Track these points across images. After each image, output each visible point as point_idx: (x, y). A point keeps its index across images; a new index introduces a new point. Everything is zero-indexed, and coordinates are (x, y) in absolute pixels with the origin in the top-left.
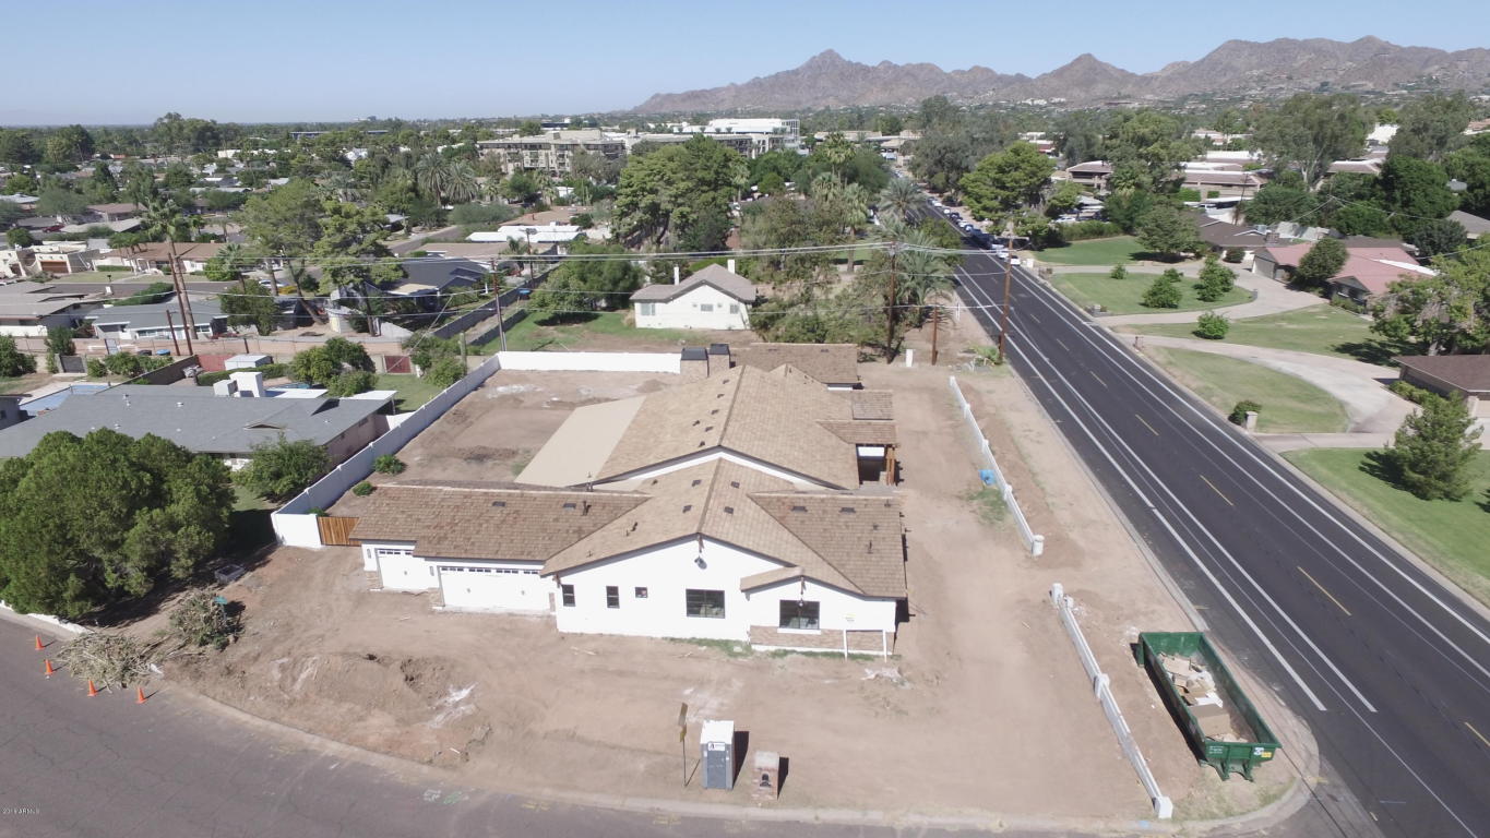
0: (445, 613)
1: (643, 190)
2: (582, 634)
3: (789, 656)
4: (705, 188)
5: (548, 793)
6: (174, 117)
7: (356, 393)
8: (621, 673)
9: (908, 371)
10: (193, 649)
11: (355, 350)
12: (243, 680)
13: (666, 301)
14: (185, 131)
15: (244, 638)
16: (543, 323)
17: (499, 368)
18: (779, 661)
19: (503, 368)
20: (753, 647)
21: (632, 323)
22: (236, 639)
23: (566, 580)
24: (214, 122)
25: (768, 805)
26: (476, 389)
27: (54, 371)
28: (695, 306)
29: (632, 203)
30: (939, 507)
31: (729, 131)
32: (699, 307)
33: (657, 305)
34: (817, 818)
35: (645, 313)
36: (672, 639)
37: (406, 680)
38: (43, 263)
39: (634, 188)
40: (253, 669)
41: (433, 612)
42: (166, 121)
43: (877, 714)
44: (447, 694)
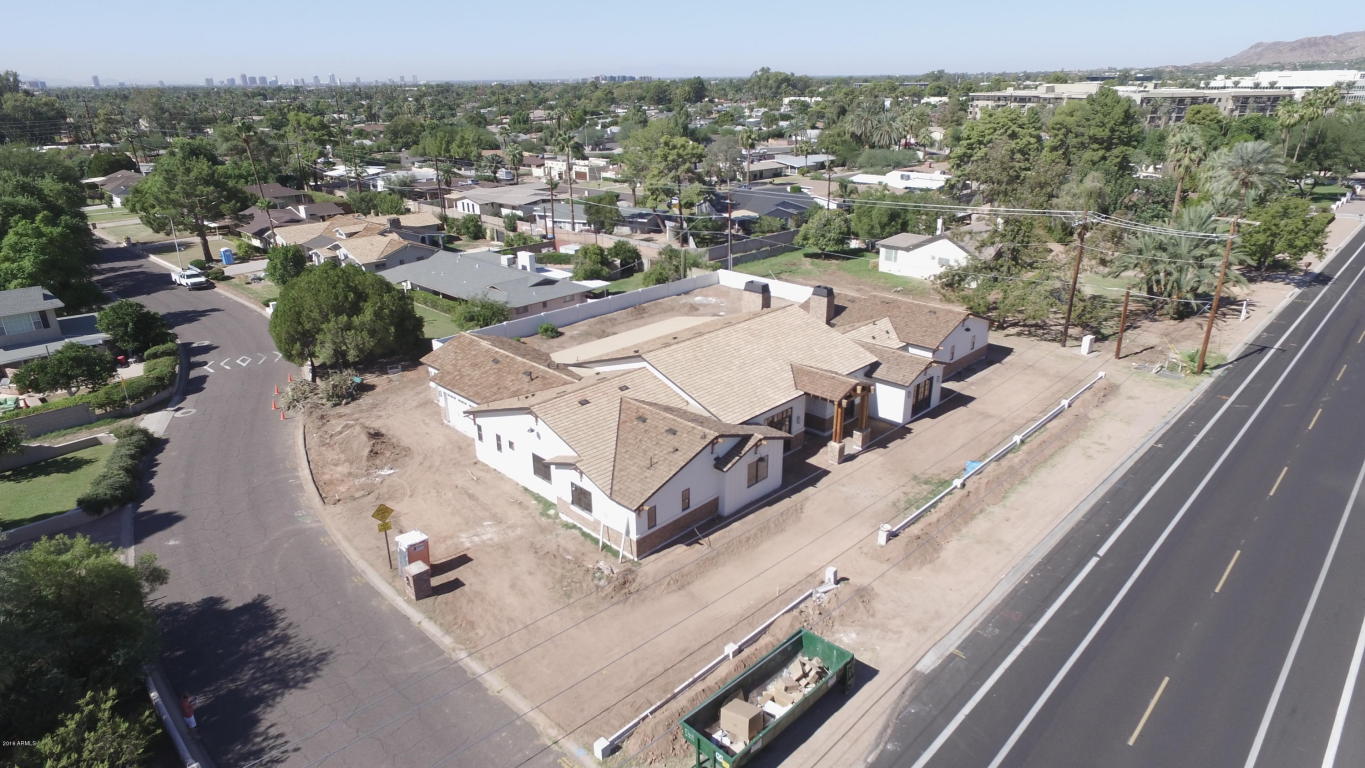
0: (447, 426)
1: (980, 143)
2: (486, 465)
3: (573, 530)
4: (1096, 146)
5: (339, 537)
6: (765, 70)
7: (585, 279)
8: (471, 497)
9: (1078, 357)
10: (324, 401)
11: (629, 251)
12: (324, 424)
13: (908, 249)
14: (770, 82)
15: (352, 404)
16: (807, 256)
17: (719, 283)
18: (562, 531)
19: (722, 283)
20: (560, 515)
21: (876, 266)
22: (347, 404)
23: (479, 421)
24: (793, 74)
25: (409, 601)
26: (678, 295)
27: (493, 239)
28: (933, 258)
29: (965, 154)
30: (880, 479)
31: (1272, 85)
32: (936, 261)
33: (900, 252)
34: (420, 623)
35: (888, 258)
36: (526, 489)
37: (371, 451)
38: (577, 173)
39: (972, 141)
40: (333, 422)
41: (443, 424)
42: (759, 73)
43: (554, 588)
44: (382, 468)
